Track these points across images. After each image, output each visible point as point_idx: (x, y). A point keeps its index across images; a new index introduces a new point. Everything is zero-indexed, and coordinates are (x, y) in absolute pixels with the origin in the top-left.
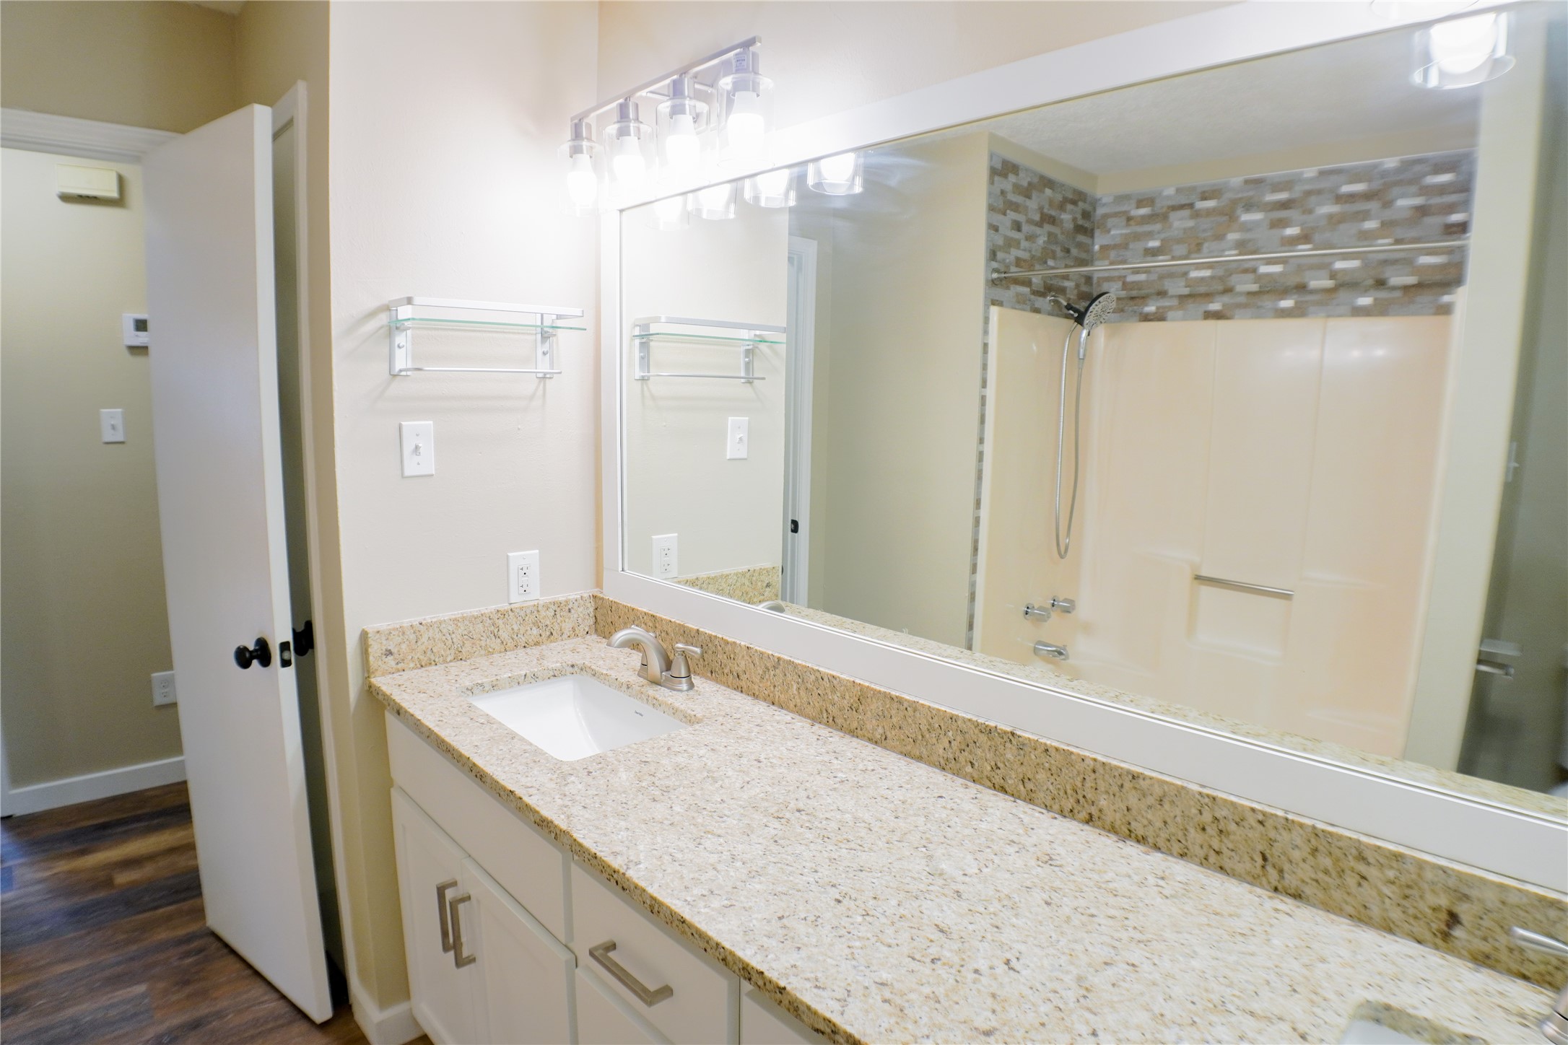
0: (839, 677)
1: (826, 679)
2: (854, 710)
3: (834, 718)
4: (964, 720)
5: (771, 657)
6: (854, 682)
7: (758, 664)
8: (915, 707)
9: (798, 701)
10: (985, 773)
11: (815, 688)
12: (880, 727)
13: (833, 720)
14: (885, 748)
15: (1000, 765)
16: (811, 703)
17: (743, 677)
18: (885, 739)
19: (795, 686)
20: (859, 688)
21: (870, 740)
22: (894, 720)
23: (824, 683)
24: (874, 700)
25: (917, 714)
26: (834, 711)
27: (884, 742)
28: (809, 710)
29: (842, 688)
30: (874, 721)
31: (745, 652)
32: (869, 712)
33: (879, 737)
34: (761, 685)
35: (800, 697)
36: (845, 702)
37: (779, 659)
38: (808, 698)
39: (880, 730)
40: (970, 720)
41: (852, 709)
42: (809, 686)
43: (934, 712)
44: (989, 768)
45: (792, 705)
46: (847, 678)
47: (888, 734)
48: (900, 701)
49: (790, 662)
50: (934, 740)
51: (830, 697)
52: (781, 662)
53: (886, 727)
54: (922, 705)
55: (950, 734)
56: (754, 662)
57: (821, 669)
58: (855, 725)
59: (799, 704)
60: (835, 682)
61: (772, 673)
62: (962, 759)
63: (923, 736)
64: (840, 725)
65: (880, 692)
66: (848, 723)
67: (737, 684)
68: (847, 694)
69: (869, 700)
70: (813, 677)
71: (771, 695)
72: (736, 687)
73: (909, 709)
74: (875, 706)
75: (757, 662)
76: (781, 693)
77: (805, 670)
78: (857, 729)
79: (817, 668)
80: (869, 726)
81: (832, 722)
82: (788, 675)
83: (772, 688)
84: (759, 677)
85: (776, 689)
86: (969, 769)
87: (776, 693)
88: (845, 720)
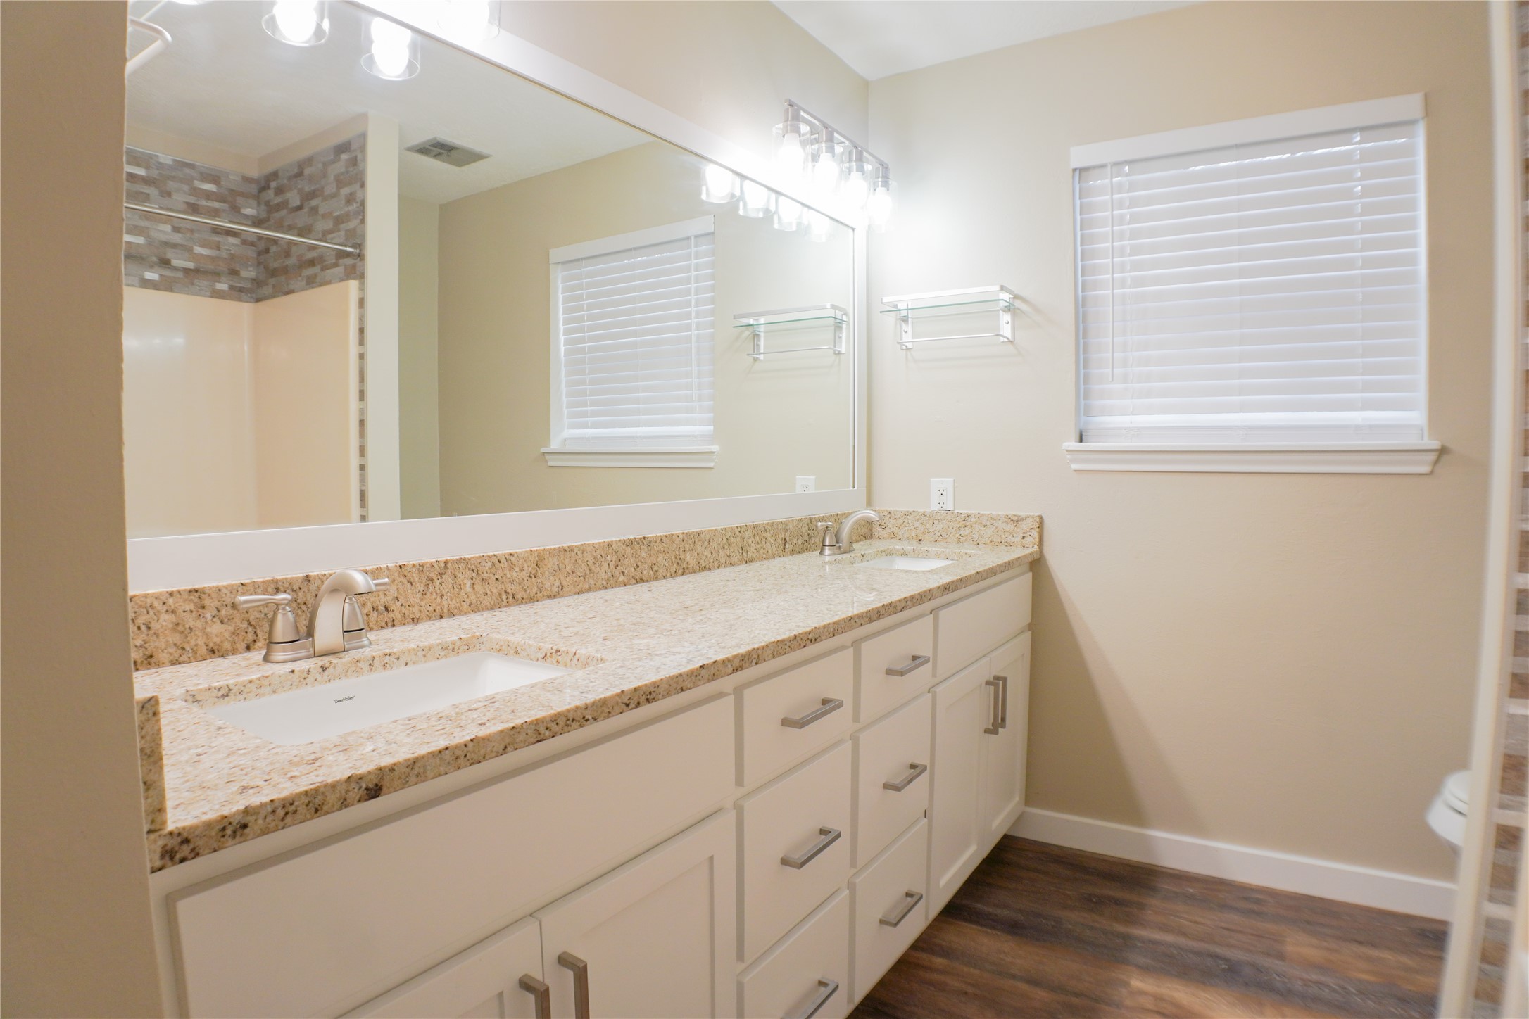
0: (516, 553)
1: (503, 560)
2: (533, 577)
3: (513, 595)
4: (616, 542)
5: (435, 565)
6: (531, 551)
7: (417, 579)
8: (583, 549)
9: (474, 597)
10: (632, 575)
11: (492, 575)
12: (557, 581)
13: (514, 598)
14: (563, 596)
15: (639, 564)
16: (489, 593)
17: (395, 606)
18: (562, 589)
19: (468, 583)
20: (536, 554)
21: (549, 597)
22: (568, 568)
23: (502, 565)
24: (550, 559)
25: (585, 554)
26: (512, 588)
27: (561, 593)
28: (488, 601)
29: (520, 562)
30: (551, 578)
31: (396, 574)
32: (547, 573)
33: (556, 590)
34: (422, 603)
35: (475, 594)
36: (524, 573)
37: (446, 563)
38: (484, 589)
39: (557, 583)
40: (620, 541)
41: (531, 577)
42: (485, 576)
43: (596, 546)
44: (633, 570)
45: (465, 606)
46: (524, 550)
47: (564, 583)
48: (571, 549)
49: (459, 561)
50: (598, 568)
51: (509, 576)
52: (449, 565)
53: (561, 578)
54: (588, 544)
55: (608, 558)
56: (412, 580)
57: (495, 553)
58: (535, 590)
59: (474, 602)
60: (512, 559)
61: (438, 582)
62: (617, 573)
63: (590, 570)
64: (520, 599)
65: (554, 549)
66: (528, 592)
67: (386, 619)
68: (525, 565)
69: (546, 560)
70: (489, 564)
71: (438, 608)
72: (383, 624)
73: (578, 553)
74: (551, 564)
75: (415, 577)
76: (451, 601)
77: (479, 561)
78: (536, 593)
79: (492, 554)
80: (547, 585)
81: (513, 600)
82: (458, 575)
83: (439, 600)
84: (419, 595)
85: (445, 598)
86: (622, 578)
87: (445, 603)
88: (525, 590)
